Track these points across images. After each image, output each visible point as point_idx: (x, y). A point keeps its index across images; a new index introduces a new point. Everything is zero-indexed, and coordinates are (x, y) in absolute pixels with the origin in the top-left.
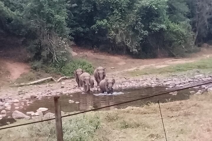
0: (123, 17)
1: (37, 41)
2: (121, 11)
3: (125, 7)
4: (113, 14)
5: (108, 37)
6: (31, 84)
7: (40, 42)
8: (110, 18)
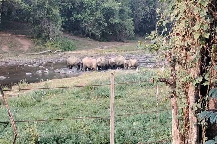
0: (92, 14)
1: (40, 26)
2: (90, 9)
3: (93, 7)
4: (85, 11)
5: (81, 26)
6: (38, 54)
7: (42, 27)
8: (83, 13)
